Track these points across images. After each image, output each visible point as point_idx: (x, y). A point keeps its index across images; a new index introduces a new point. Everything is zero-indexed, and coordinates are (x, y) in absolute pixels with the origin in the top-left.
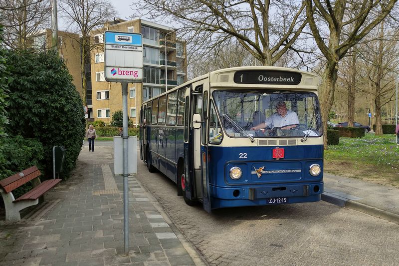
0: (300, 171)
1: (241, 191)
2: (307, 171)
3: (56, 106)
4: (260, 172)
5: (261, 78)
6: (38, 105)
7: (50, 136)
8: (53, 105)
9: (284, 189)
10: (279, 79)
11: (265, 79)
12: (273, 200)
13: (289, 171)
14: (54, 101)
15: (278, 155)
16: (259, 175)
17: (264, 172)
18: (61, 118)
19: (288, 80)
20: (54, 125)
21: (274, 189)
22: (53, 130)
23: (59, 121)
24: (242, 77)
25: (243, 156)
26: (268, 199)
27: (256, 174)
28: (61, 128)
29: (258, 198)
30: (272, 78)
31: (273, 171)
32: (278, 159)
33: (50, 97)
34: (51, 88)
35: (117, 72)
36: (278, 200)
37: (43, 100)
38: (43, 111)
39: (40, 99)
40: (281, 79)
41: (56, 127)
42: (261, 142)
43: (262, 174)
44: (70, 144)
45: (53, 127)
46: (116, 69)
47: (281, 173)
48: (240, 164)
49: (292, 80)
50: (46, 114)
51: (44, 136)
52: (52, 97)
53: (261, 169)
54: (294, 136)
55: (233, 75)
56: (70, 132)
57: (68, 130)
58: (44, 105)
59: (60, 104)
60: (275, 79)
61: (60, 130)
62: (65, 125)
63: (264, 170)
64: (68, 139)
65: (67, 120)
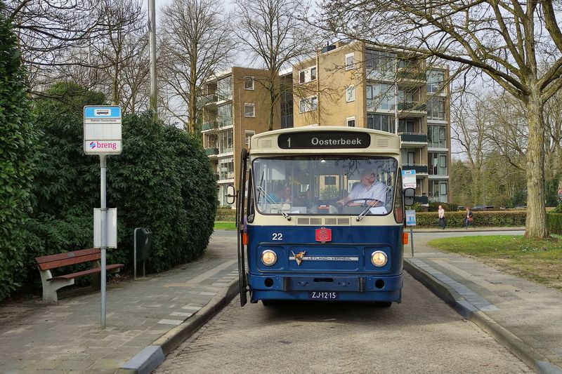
0: (356, 259)
1: (274, 280)
2: (366, 260)
3: (140, 180)
4: (299, 258)
5: (315, 141)
6: (120, 179)
7: (135, 215)
8: (136, 178)
9: (331, 280)
10: (340, 142)
11: (321, 142)
12: (317, 294)
13: (341, 259)
14: (138, 174)
15: (323, 238)
16: (298, 262)
17: (306, 258)
18: (146, 194)
19: (353, 142)
20: (139, 202)
21: (316, 280)
22: (138, 209)
23: (144, 197)
24: (289, 140)
25: (277, 237)
26: (310, 292)
27: (295, 261)
28: (148, 205)
29: (294, 289)
30: (330, 141)
31: (318, 258)
32: (324, 242)
33: (133, 169)
34: (135, 158)
35: (96, 145)
36: (325, 296)
37: (125, 172)
38: (123, 185)
39: (121, 171)
40: (343, 142)
41: (141, 205)
42: (300, 221)
43: (302, 261)
44: (159, 226)
45: (138, 205)
46: (95, 143)
47: (328, 261)
48: (274, 247)
49: (359, 142)
50: (129, 188)
51: (129, 215)
52: (135, 169)
53: (301, 255)
54: (347, 213)
55: (276, 139)
56: (158, 211)
57: (156, 209)
58: (126, 179)
59: (144, 177)
60: (334, 142)
61: (147, 208)
62: (152, 202)
63: (305, 255)
64: (157, 220)
65: (155, 197)
